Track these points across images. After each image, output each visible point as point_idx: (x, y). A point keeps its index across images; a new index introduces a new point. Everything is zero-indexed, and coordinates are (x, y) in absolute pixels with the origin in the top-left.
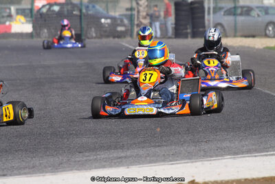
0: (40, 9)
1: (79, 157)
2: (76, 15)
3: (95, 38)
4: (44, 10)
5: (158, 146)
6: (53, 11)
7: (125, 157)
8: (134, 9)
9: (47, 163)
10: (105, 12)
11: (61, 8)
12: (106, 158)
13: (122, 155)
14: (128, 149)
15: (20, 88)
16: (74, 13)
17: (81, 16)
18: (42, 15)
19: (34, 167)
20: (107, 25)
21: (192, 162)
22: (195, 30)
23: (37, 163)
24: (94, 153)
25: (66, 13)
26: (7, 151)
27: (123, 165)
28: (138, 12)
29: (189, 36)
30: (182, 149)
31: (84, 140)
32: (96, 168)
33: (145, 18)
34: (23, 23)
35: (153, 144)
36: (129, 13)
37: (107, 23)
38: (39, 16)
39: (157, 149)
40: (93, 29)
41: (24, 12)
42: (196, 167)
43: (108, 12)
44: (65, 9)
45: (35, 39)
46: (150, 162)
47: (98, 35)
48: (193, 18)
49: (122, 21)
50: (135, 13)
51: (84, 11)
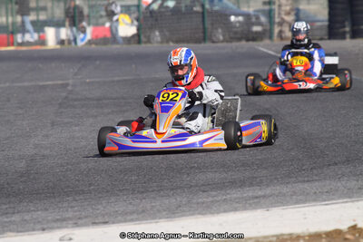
0: (150, 5)
1: (203, 198)
2: (197, 12)
3: (222, 42)
4: (155, 6)
5: (308, 181)
6: (167, 7)
7: (264, 196)
8: (274, 3)
9: (160, 205)
10: (235, 7)
11: (177, 3)
12: (239, 198)
13: (260, 193)
14: (268, 186)
15: (125, 108)
16: (195, 9)
17: (203, 13)
18: (152, 12)
19: (143, 211)
20: (238, 25)
21: (353, 202)
22: (355, 28)
23: (148, 207)
24: (223, 192)
25: (183, 9)
26: (107, 192)
27: (261, 207)
28: (280, 6)
29: (348, 36)
30: (339, 184)
31: (210, 175)
32: (225, 211)
33: (288, 14)
34: (127, 24)
35: (300, 179)
36: (267, 7)
37: (239, 22)
38: (148, 14)
39: (306, 185)
40: (220, 30)
41: (129, 10)
42: (358, 208)
43: (239, 7)
44: (183, 5)
45: (143, 45)
46: (297, 203)
47: (227, 36)
48: (352, 13)
49: (258, 18)
50: (275, 7)
51: (207, 6)
